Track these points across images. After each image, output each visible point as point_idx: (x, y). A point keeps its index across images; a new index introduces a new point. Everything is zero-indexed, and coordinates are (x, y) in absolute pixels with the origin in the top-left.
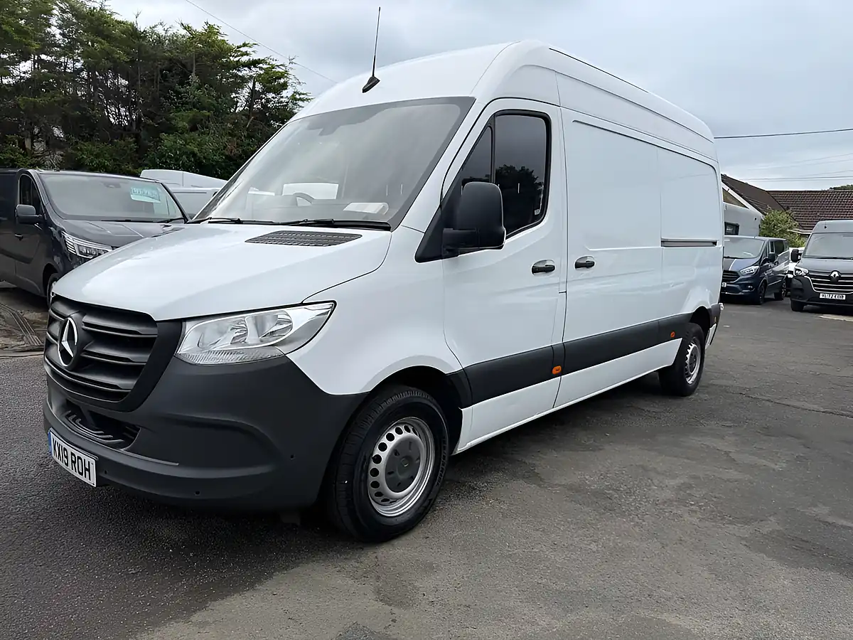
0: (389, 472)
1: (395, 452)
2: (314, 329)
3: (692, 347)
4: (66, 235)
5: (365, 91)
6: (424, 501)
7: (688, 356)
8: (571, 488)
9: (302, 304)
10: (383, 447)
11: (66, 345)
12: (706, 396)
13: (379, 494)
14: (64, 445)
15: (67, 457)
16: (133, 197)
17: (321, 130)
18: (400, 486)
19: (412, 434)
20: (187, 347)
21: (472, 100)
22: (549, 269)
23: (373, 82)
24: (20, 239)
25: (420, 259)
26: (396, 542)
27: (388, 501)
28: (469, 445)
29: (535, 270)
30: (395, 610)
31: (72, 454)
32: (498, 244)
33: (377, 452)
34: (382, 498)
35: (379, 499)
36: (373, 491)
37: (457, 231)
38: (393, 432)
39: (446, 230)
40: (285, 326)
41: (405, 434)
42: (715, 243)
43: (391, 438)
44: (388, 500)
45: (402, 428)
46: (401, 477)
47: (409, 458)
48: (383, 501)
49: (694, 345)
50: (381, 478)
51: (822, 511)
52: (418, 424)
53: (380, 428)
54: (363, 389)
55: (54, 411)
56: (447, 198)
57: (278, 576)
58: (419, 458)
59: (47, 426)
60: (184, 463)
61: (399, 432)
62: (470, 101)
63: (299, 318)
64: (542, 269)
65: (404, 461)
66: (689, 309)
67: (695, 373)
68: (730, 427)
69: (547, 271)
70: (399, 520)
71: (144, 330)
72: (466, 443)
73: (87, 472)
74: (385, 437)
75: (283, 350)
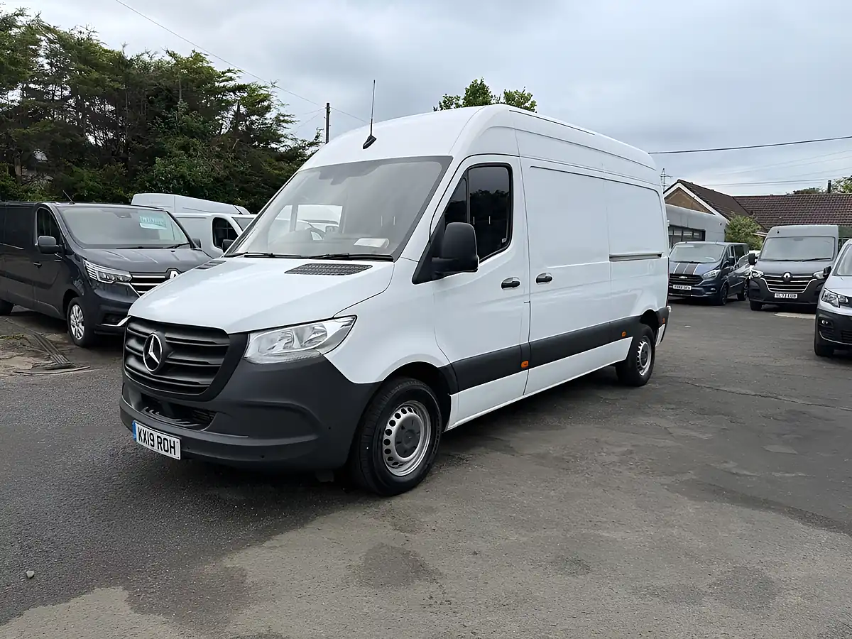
0: (397, 443)
1: (402, 427)
2: (341, 336)
3: (642, 345)
4: (87, 263)
5: (365, 147)
6: (425, 465)
7: (640, 352)
8: (538, 456)
9: (333, 318)
10: (393, 423)
11: (152, 354)
12: (658, 386)
13: (390, 459)
14: (150, 431)
15: (153, 440)
16: (143, 225)
18: (406, 453)
19: (413, 414)
20: (252, 352)
21: (450, 159)
22: (515, 285)
23: (371, 140)
24: (39, 267)
25: (416, 281)
26: (404, 495)
27: (398, 464)
28: (456, 424)
29: (504, 286)
30: (408, 535)
31: (158, 437)
32: (473, 267)
33: (389, 427)
34: (393, 462)
35: (391, 463)
36: (386, 456)
37: (442, 259)
38: (400, 412)
39: (434, 259)
40: (320, 334)
41: (409, 413)
42: (660, 255)
43: (398, 416)
44: (396, 463)
45: (406, 409)
46: (407, 446)
47: (411, 431)
48: (394, 464)
49: (644, 343)
50: (392, 446)
51: (731, 466)
52: (420, 409)
53: (391, 409)
54: (377, 379)
55: (133, 407)
56: (434, 235)
57: (320, 519)
58: (420, 432)
59: (130, 419)
60: (251, 436)
61: (404, 412)
62: (449, 160)
63: (332, 328)
64: (510, 285)
65: (408, 432)
66: (638, 312)
68: (672, 409)
69: (513, 286)
70: (407, 479)
71: (219, 341)
72: (454, 423)
73: (173, 449)
74: (394, 416)
75: (322, 351)
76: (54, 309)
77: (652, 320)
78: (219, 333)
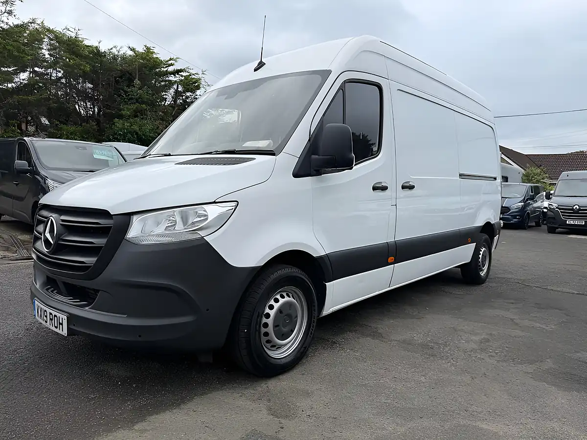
0: (276, 326)
1: (280, 311)
2: (223, 220)
3: (483, 250)
4: (49, 181)
5: (255, 70)
6: (302, 347)
7: (480, 256)
8: (404, 342)
9: (215, 202)
10: (271, 307)
11: (48, 236)
12: (494, 285)
13: (268, 342)
14: (45, 308)
15: (46, 316)
16: (95, 156)
18: (284, 336)
19: (291, 299)
20: (133, 232)
21: (329, 72)
22: (384, 188)
23: (261, 65)
24: (17, 185)
25: (296, 175)
26: (281, 377)
28: (331, 310)
29: (375, 188)
30: (283, 421)
31: (50, 314)
32: (349, 166)
33: (267, 310)
34: (271, 344)
35: (269, 345)
36: (264, 339)
37: (321, 157)
38: (278, 297)
39: (313, 157)
40: (202, 218)
41: (287, 299)
42: (495, 179)
43: (277, 301)
44: (275, 346)
45: (285, 294)
46: (285, 330)
47: (289, 316)
48: (271, 347)
49: (484, 249)
50: (270, 329)
52: (295, 292)
53: (269, 293)
54: (256, 264)
55: (38, 286)
56: (314, 136)
57: (197, 400)
58: (297, 317)
59: (33, 296)
60: (130, 315)
61: (283, 297)
62: (328, 73)
63: (213, 212)
64: (379, 188)
65: (286, 318)
66: (480, 223)
67: (485, 268)
68: (512, 303)
69: (382, 190)
70: (284, 361)
71: (103, 222)
72: (329, 308)
73: (61, 326)
74: (273, 300)
75: (202, 233)
76: (26, 216)
78: (104, 214)
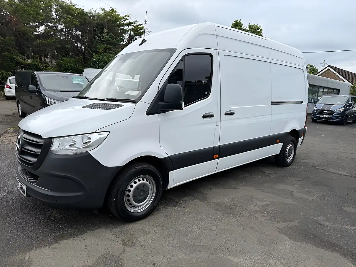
0: (134, 196)
1: (137, 188)
2: (100, 142)
4: (47, 98)
5: (140, 45)
7: (287, 150)
8: (219, 205)
9: (95, 132)
10: (132, 186)
12: (296, 167)
13: (130, 204)
15: (19, 186)
16: (74, 82)
17: (123, 61)
18: (140, 201)
19: (145, 182)
20: (55, 147)
22: (211, 116)
23: (144, 41)
24: (32, 98)
25: (148, 114)
26: (137, 222)
28: (173, 186)
29: (204, 117)
31: (20, 184)
32: (180, 108)
33: (130, 188)
36: (127, 202)
37: (165, 103)
38: (137, 180)
39: (160, 103)
41: (142, 181)
42: (302, 102)
43: (135, 183)
44: (134, 206)
45: (141, 179)
46: (140, 198)
47: (143, 191)
48: (132, 206)
49: (290, 146)
50: (131, 198)
53: (131, 178)
54: (121, 164)
56: (161, 90)
57: (88, 233)
58: (148, 191)
61: (139, 180)
62: (174, 50)
63: (94, 138)
64: (208, 116)
65: (141, 192)
70: (139, 214)
71: (39, 141)
72: (171, 185)
73: (24, 192)
74: (133, 183)
75: (87, 150)
77: (295, 134)
78: (40, 137)
